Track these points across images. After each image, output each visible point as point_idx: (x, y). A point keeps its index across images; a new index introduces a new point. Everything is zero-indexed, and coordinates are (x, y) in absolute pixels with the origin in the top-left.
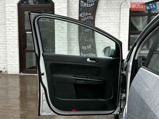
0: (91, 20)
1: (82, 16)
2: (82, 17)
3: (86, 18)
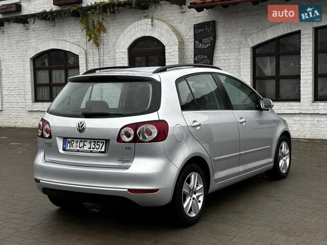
3: (202, 62)
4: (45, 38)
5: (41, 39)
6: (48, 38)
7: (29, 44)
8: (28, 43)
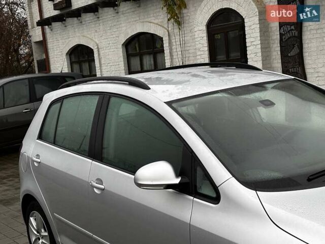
0: (294, 36)
1: (284, 31)
2: (283, 33)
3: (288, 35)
4: (133, 21)
5: (130, 22)
6: (135, 21)
7: (120, 29)
8: (120, 27)
